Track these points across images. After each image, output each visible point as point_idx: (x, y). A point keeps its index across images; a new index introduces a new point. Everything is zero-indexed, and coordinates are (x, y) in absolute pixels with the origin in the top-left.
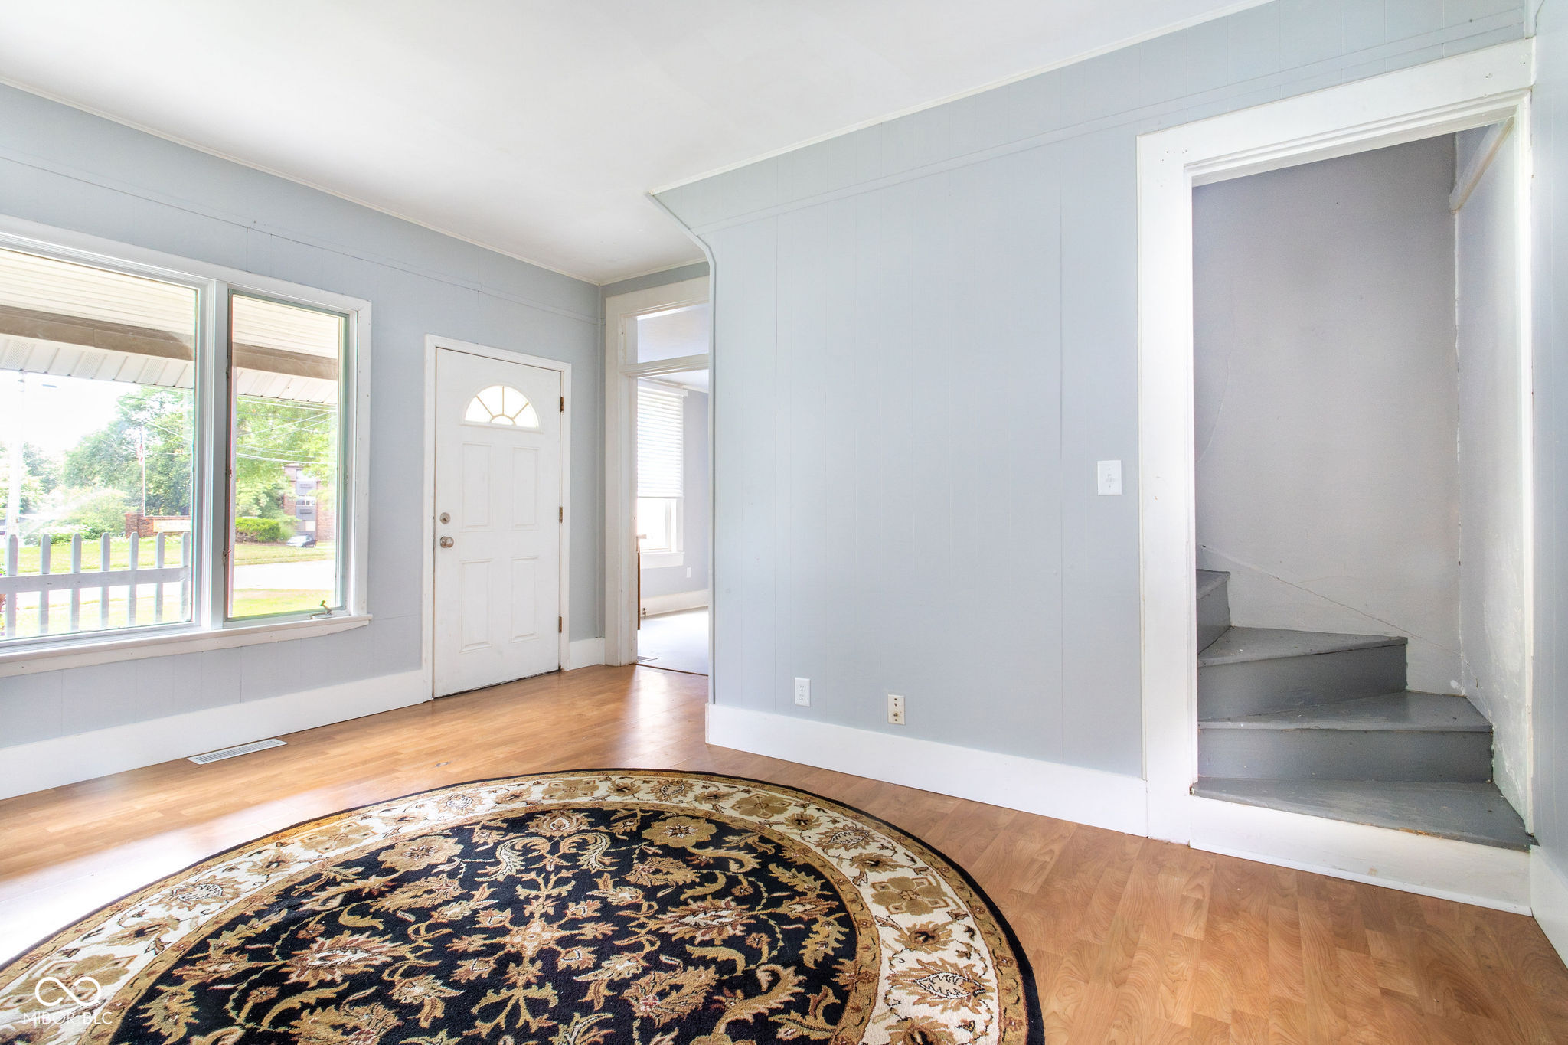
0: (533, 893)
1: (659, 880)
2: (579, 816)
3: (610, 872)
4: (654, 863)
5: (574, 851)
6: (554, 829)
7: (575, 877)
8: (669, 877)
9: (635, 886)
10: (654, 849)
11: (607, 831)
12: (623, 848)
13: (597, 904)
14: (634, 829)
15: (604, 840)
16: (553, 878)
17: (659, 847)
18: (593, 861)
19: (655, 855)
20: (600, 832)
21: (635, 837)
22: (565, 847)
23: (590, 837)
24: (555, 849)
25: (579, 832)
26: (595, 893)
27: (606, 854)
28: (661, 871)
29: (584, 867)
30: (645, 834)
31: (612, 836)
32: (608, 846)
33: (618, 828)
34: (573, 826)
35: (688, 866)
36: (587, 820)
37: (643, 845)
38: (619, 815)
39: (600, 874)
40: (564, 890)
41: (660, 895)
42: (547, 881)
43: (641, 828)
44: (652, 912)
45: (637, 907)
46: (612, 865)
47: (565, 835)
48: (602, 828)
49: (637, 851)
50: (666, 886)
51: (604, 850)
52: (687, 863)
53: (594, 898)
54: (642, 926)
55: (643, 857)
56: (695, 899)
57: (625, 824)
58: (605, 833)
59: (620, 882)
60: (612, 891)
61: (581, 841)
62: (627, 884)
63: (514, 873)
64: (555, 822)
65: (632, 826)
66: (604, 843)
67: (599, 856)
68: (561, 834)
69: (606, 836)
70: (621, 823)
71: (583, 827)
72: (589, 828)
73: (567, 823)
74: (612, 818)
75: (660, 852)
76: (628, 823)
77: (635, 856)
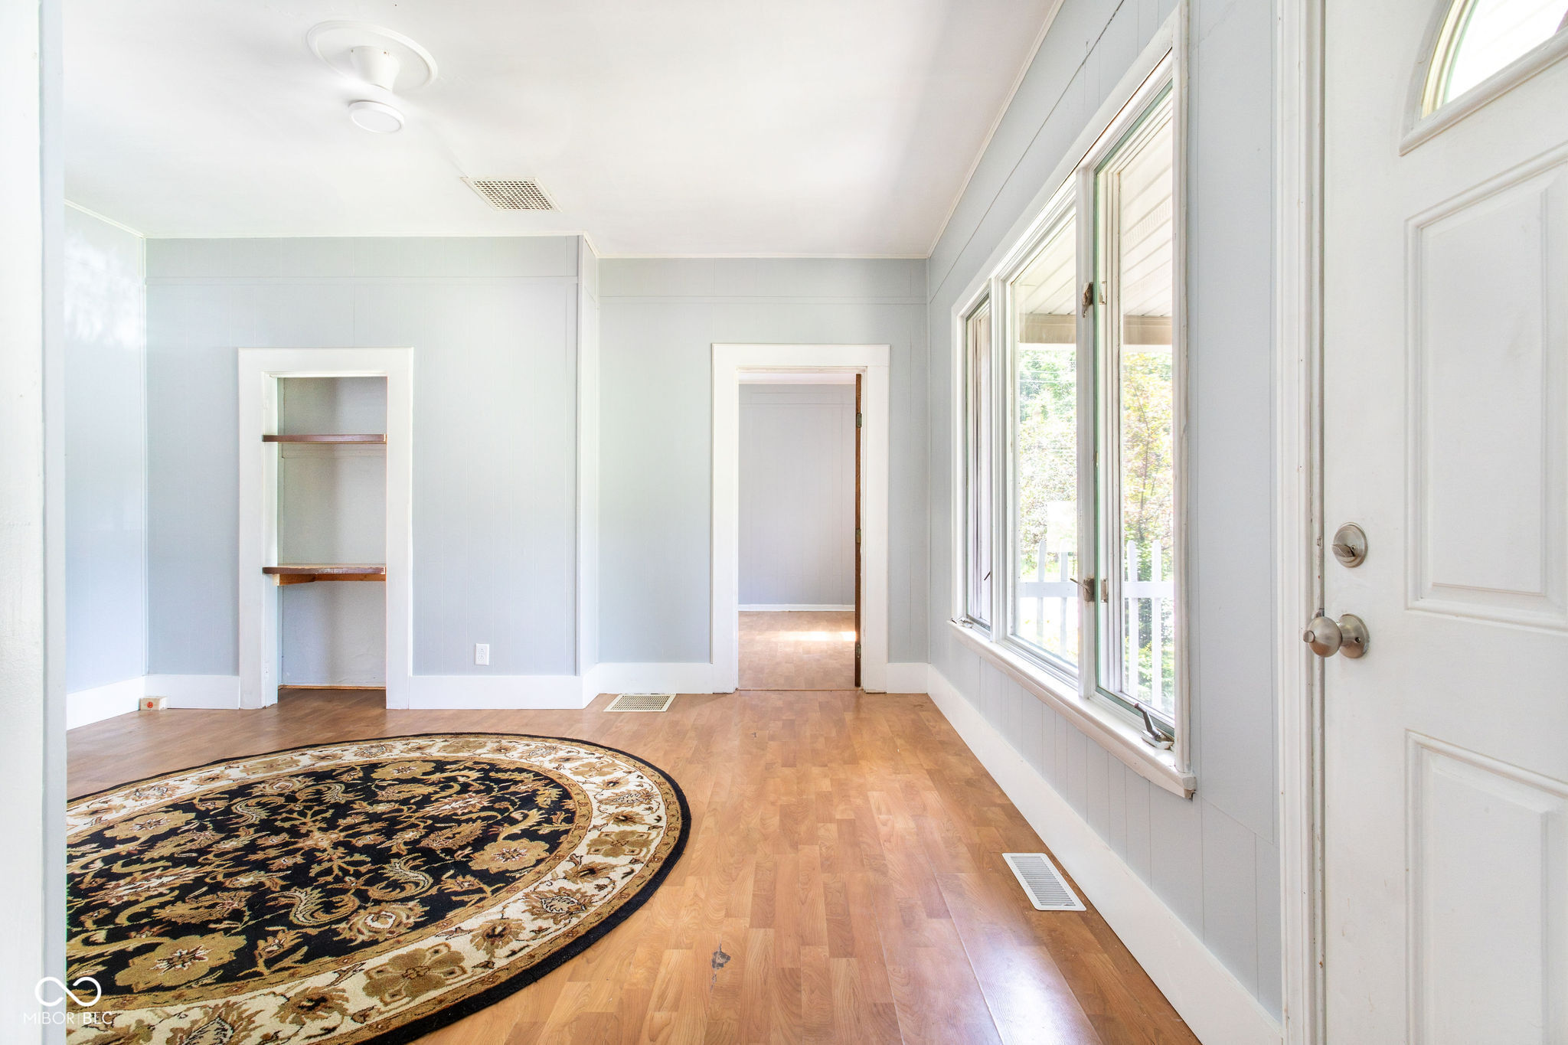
0: (348, 859)
1: (208, 900)
2: (360, 938)
3: (274, 892)
4: (216, 913)
5: (334, 899)
6: (384, 913)
7: (315, 879)
8: (195, 905)
9: (236, 889)
10: (222, 926)
11: (304, 930)
12: (268, 917)
13: (274, 867)
14: (261, 943)
15: (302, 919)
16: (336, 871)
17: (214, 931)
18: (303, 896)
19: (219, 921)
20: (313, 927)
21: (255, 934)
22: (350, 901)
23: (324, 918)
24: (362, 895)
25: (346, 919)
26: (281, 874)
27: (292, 905)
28: (206, 908)
29: (309, 889)
30: (241, 941)
31: (292, 926)
32: (292, 914)
33: (288, 938)
34: (361, 922)
35: (169, 921)
36: (347, 935)
37: (240, 927)
38: (298, 956)
39: (284, 888)
40: (315, 869)
41: (205, 889)
42: (341, 868)
43: (252, 945)
44: (212, 875)
45: (227, 876)
46: (275, 899)
47: (362, 911)
48: (314, 932)
49: (246, 919)
50: (196, 897)
51: (294, 910)
52: (170, 923)
53: (280, 870)
54: (219, 866)
55: (236, 915)
56: (161, 895)
57: (280, 945)
58: (304, 927)
59: (257, 888)
60: (263, 879)
61: (334, 911)
62: (246, 889)
63: (386, 866)
64: (391, 921)
65: (267, 947)
66: (300, 916)
67: (297, 901)
68: (368, 910)
69: (300, 923)
70: (287, 946)
71: (343, 925)
72: (334, 927)
73: (369, 922)
74: (305, 949)
75: (212, 926)
76: (275, 948)
77: (248, 913)
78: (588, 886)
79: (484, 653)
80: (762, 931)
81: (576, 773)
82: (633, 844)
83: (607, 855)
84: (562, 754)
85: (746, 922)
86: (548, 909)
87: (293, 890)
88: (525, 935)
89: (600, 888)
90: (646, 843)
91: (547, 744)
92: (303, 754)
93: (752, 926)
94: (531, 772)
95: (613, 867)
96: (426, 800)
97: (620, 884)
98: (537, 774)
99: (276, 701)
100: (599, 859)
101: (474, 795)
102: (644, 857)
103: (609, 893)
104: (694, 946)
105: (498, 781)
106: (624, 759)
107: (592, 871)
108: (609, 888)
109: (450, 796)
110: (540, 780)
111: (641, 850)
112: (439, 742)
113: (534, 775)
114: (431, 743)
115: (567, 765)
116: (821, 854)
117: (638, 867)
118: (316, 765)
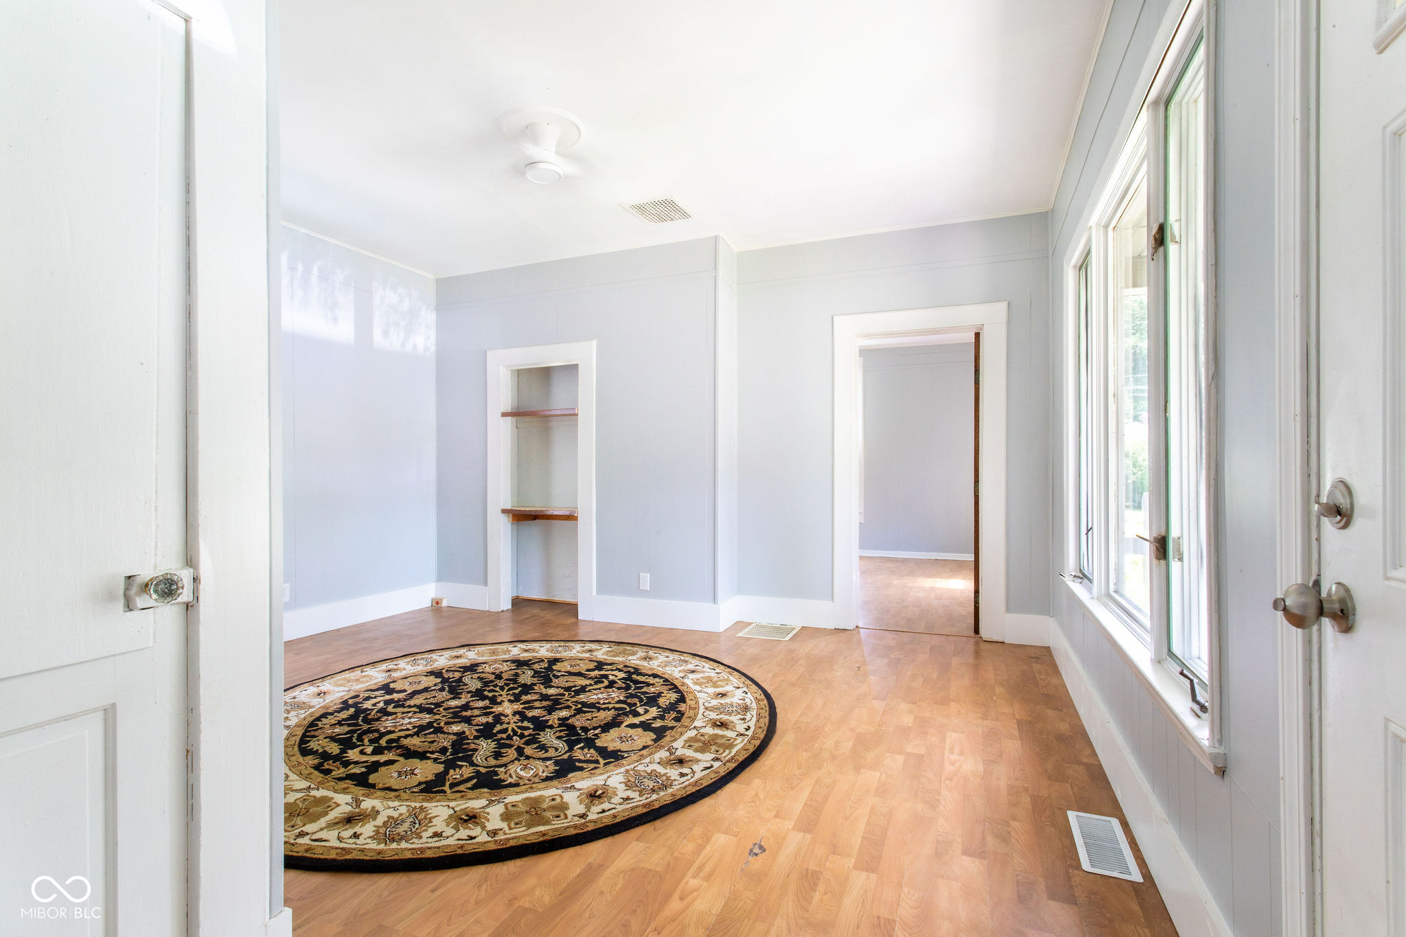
0: (519, 724)
1: (431, 738)
2: (510, 780)
3: (469, 739)
4: (434, 747)
5: (503, 750)
6: (529, 766)
7: (495, 735)
8: (424, 740)
9: (449, 733)
10: (434, 756)
11: (478, 768)
12: (460, 755)
13: (474, 723)
14: (452, 772)
15: (479, 760)
16: (510, 732)
17: (429, 758)
18: (485, 745)
19: (433, 753)
20: (484, 767)
21: (450, 765)
22: (512, 753)
23: (493, 762)
24: (520, 751)
25: (505, 765)
26: (477, 728)
27: (476, 750)
28: (429, 742)
29: (490, 741)
30: (441, 768)
31: (472, 764)
32: (475, 756)
33: (467, 771)
34: (513, 770)
35: (407, 747)
36: (502, 776)
37: (443, 758)
38: (469, 784)
39: (476, 738)
40: (498, 727)
41: (432, 730)
42: (513, 730)
43: (446, 772)
44: (438, 722)
45: (447, 723)
46: (468, 744)
47: (516, 762)
48: (483, 770)
49: (448, 754)
50: (425, 735)
51: (477, 753)
52: (407, 749)
53: (477, 725)
54: (444, 716)
55: (443, 750)
56: (408, 729)
57: (461, 775)
58: (479, 766)
59: (461, 735)
60: (466, 729)
61: (500, 758)
62: (454, 734)
63: (541, 733)
64: (532, 772)
65: (454, 775)
66: (479, 758)
67: (480, 748)
68: (521, 762)
69: (477, 763)
70: (465, 777)
71: (502, 769)
72: (496, 769)
73: (518, 770)
74: (475, 781)
75: (428, 755)
76: (458, 776)
77: (450, 750)
78: (673, 773)
79: (646, 581)
80: (801, 834)
81: (695, 683)
82: (720, 745)
83: (696, 751)
84: (691, 667)
85: (789, 824)
86: (638, 784)
87: (480, 740)
88: (616, 800)
89: (682, 775)
90: (731, 746)
91: (682, 658)
92: (515, 647)
93: (793, 829)
94: (661, 677)
95: (698, 761)
96: (583, 689)
97: (698, 775)
98: (666, 680)
99: (510, 607)
100: (689, 753)
101: (616, 690)
102: (725, 757)
103: (688, 780)
104: (739, 836)
105: (636, 682)
106: (738, 677)
107: (681, 762)
108: (689, 777)
109: (600, 689)
110: (667, 685)
111: (724, 751)
112: (605, 648)
113: (664, 681)
114: (599, 648)
115: (691, 676)
116: (879, 780)
117: (716, 764)
118: (521, 655)
